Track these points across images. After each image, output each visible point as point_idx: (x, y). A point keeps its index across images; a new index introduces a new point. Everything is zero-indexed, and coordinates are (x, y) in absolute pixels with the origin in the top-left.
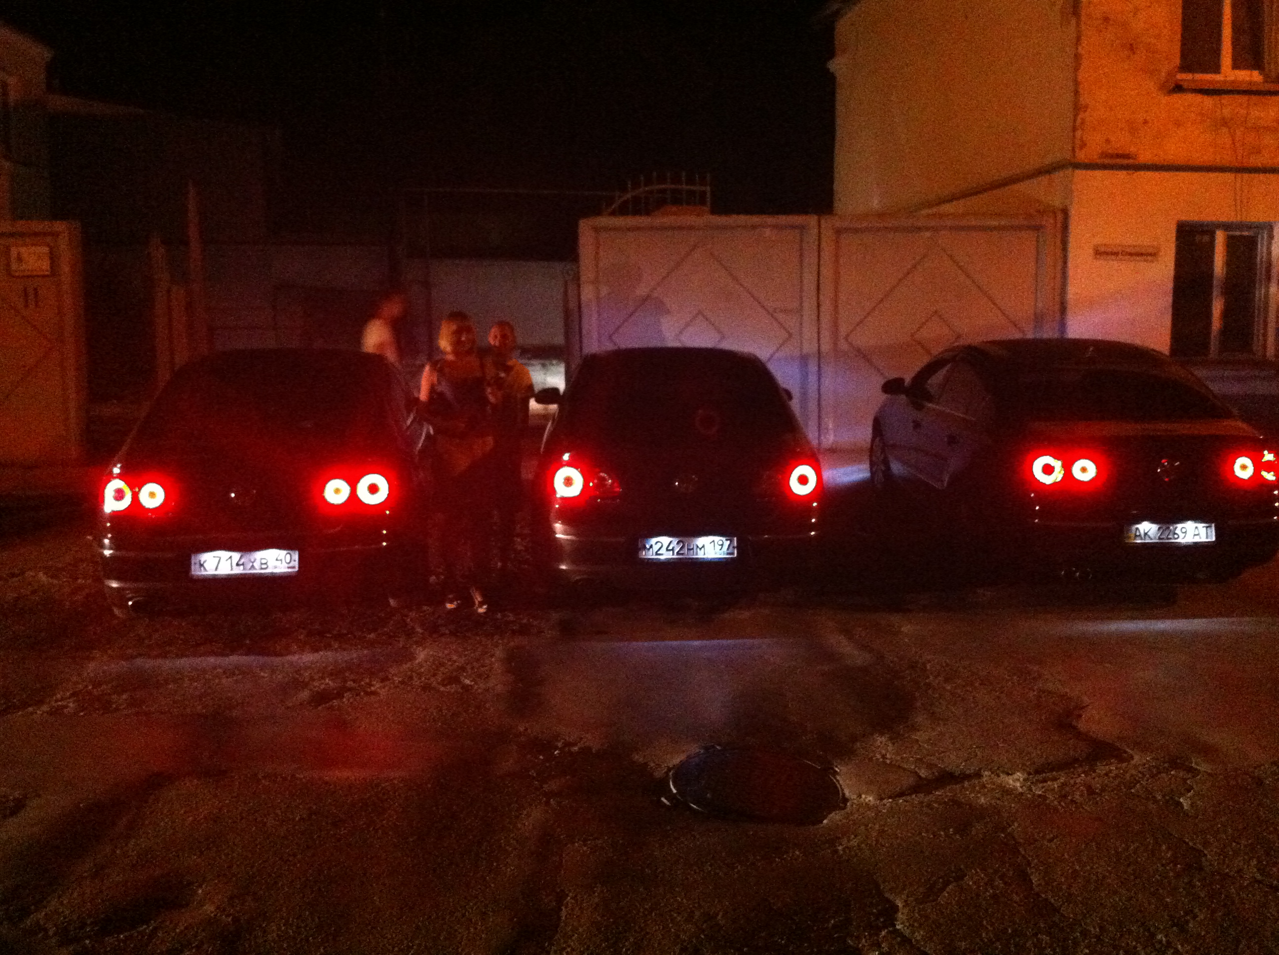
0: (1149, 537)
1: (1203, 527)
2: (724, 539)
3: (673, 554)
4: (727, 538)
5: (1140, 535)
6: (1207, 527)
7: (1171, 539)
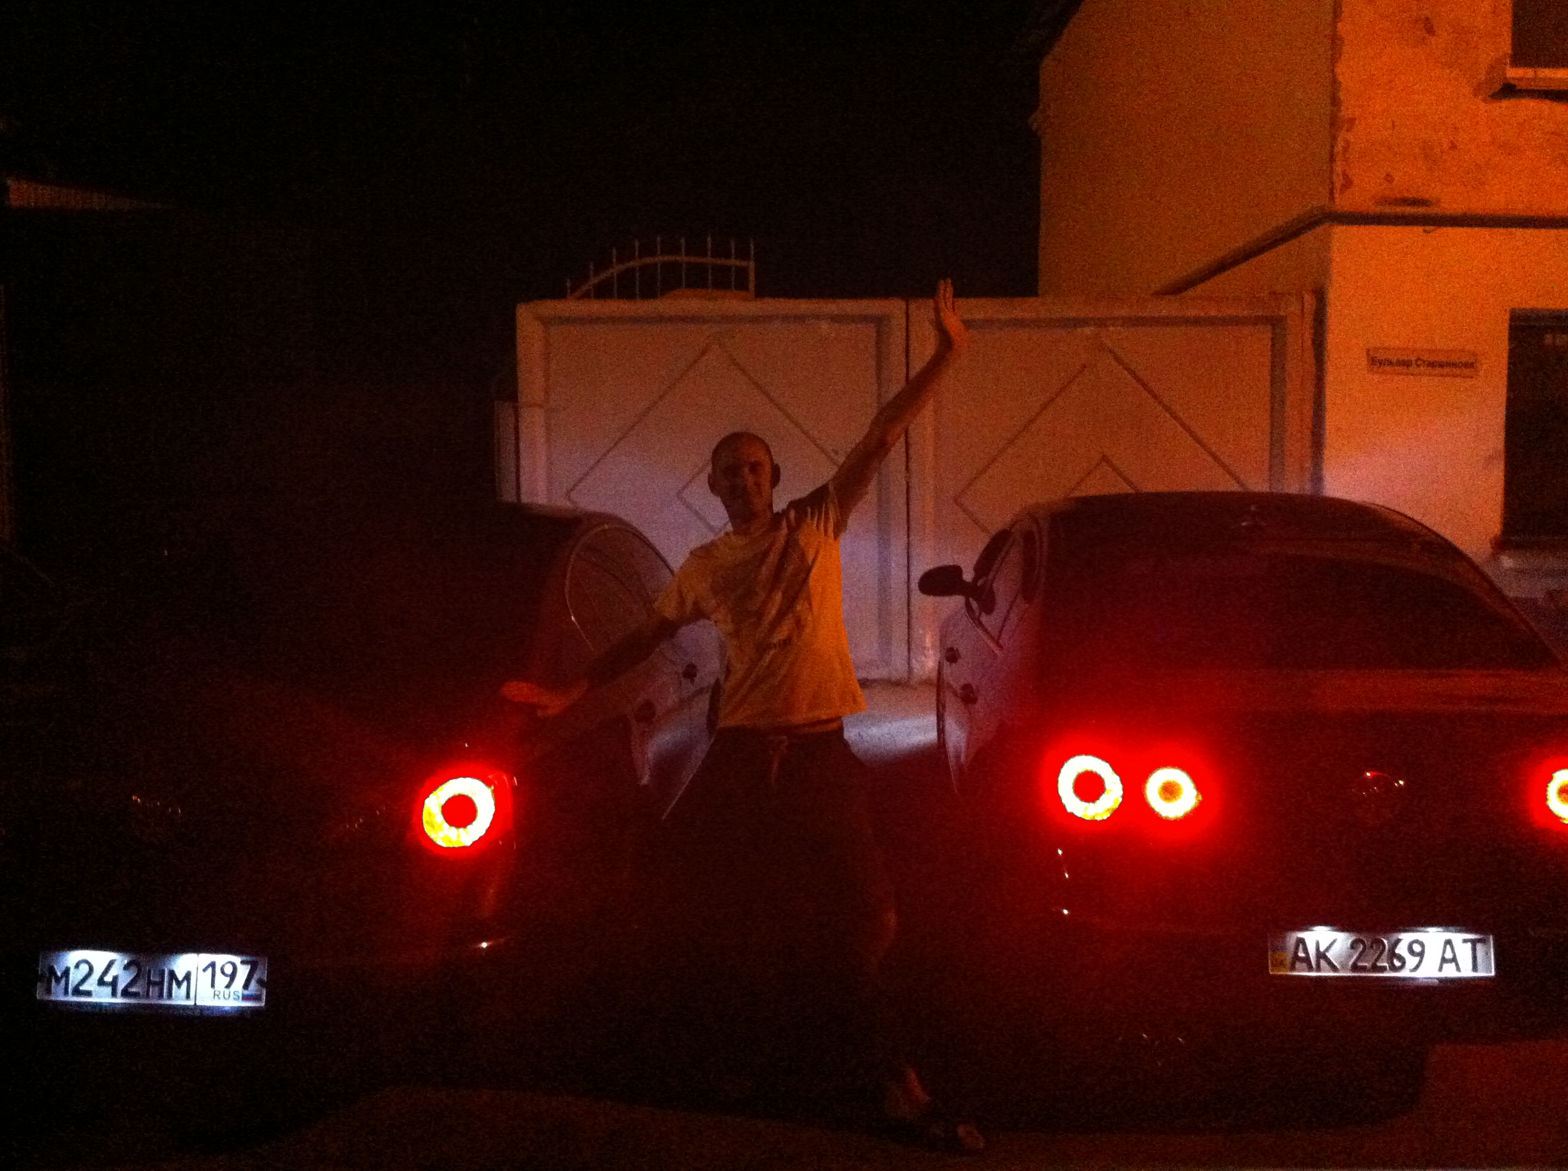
0: (1329, 963)
1: (1465, 941)
2: (237, 960)
3: (114, 994)
4: (244, 958)
5: (1307, 960)
6: (1474, 943)
7: (1383, 969)
